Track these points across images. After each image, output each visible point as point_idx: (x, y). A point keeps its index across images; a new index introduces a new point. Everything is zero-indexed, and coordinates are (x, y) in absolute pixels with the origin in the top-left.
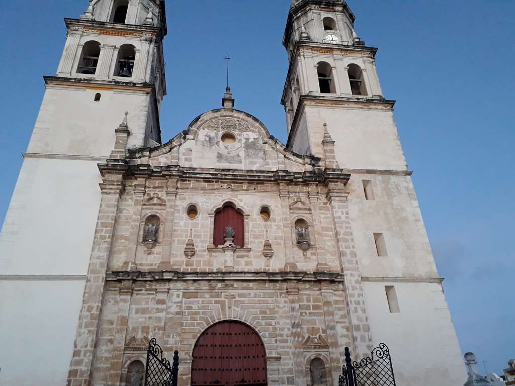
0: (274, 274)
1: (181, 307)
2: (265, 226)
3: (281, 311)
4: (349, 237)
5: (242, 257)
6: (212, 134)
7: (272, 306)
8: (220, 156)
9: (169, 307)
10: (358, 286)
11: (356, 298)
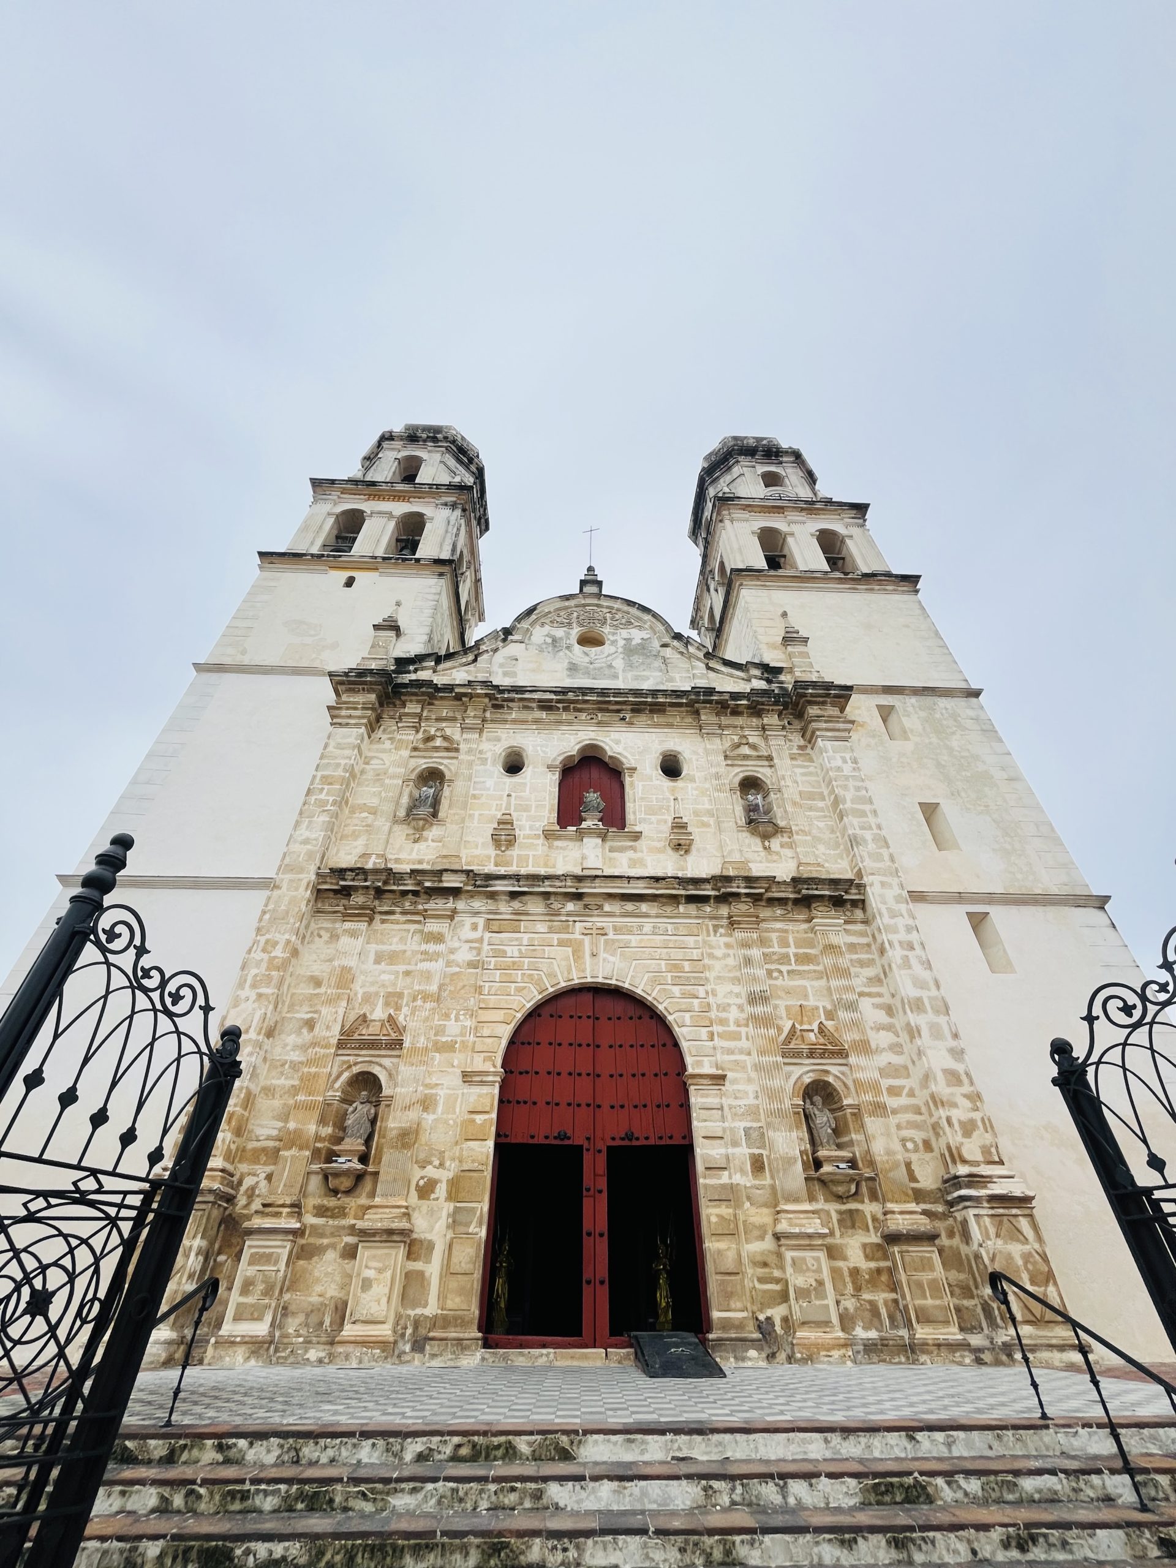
0: (696, 882)
1: (479, 951)
2: (673, 790)
3: (718, 965)
4: (867, 808)
5: (622, 850)
6: (560, 633)
7: (695, 953)
8: (573, 668)
9: (452, 951)
10: (903, 907)
11: (903, 936)
